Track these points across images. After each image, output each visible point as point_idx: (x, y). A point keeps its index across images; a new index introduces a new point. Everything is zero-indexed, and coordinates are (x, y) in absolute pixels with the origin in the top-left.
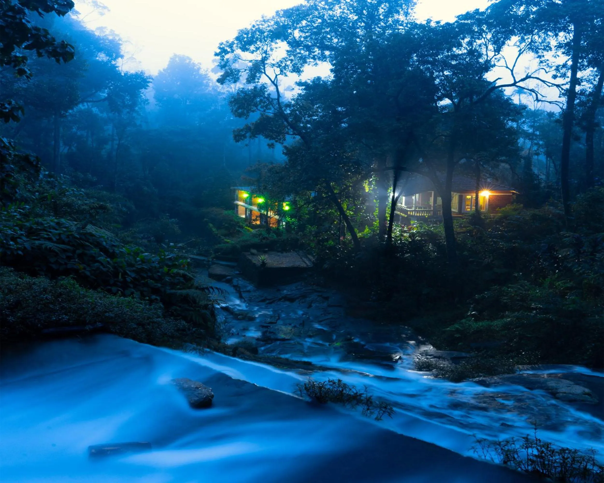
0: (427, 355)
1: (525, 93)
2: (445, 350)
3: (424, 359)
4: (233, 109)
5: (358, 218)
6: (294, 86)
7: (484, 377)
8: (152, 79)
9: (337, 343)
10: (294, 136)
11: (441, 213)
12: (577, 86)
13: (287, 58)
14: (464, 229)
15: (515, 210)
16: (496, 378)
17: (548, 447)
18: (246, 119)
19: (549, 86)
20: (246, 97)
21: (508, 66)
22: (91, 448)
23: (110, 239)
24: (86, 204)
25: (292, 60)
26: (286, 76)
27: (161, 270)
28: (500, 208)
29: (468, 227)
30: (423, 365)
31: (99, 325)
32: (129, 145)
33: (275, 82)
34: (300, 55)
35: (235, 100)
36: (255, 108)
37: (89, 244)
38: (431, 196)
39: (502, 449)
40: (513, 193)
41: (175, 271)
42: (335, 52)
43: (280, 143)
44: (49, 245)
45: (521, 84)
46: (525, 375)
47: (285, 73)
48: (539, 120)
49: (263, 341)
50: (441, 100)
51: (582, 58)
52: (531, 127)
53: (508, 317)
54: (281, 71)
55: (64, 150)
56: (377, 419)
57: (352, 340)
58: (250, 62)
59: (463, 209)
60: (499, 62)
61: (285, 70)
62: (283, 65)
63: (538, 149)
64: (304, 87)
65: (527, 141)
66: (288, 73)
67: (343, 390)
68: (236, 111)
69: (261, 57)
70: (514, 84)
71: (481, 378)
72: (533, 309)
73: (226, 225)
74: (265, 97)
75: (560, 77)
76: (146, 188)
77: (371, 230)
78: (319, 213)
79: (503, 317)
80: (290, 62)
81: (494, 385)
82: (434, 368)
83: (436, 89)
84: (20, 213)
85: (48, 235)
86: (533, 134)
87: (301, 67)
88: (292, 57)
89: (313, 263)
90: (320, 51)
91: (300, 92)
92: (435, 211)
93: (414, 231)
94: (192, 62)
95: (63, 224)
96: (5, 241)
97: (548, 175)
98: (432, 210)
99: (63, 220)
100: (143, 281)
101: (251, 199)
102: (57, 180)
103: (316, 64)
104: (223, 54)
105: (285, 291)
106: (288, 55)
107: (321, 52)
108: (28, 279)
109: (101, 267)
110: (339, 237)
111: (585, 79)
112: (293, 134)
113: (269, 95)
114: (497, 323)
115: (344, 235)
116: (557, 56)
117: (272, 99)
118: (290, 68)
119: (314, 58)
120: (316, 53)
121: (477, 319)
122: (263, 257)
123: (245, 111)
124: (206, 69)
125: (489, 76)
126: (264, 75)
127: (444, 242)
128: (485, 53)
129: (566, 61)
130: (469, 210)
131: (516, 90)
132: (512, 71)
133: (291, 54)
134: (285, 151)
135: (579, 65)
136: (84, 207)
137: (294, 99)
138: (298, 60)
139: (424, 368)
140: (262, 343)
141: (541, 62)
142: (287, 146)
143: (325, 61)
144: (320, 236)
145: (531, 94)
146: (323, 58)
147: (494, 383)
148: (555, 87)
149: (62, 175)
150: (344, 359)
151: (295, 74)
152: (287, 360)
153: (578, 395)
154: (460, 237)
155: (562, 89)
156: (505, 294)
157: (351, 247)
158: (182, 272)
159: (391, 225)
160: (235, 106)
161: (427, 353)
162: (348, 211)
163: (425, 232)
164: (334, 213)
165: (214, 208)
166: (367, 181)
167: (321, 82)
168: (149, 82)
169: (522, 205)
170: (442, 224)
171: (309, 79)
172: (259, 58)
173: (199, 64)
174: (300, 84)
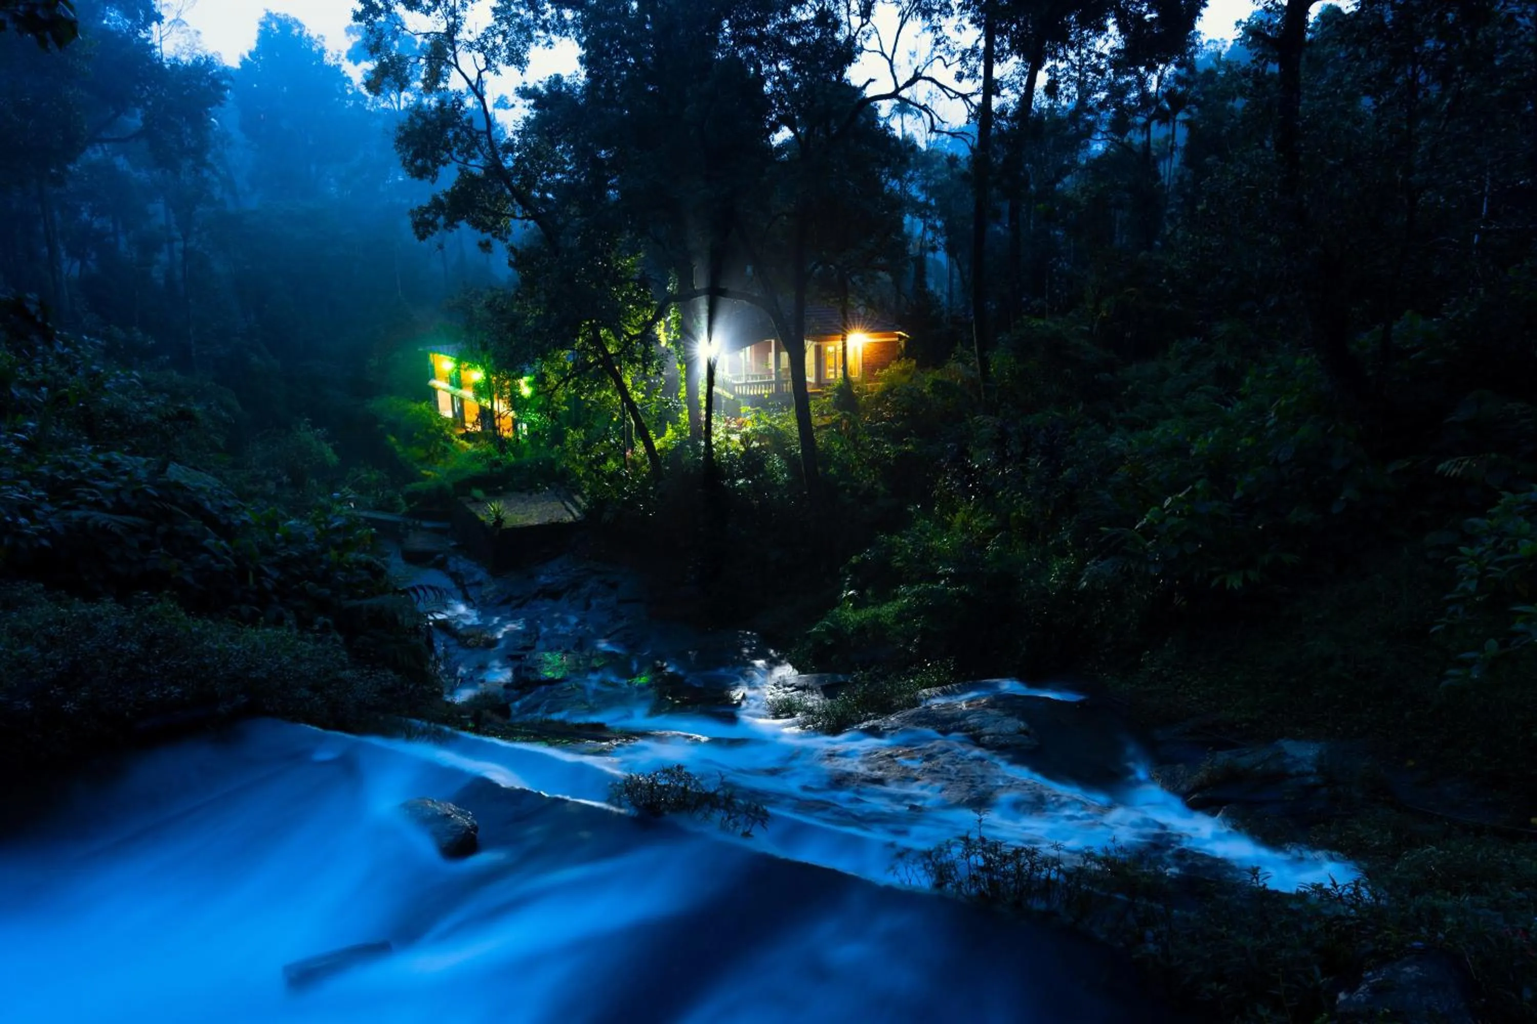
0: (784, 686)
1: (910, 112)
2: (812, 672)
3: (781, 695)
4: (405, 159)
5: (653, 409)
6: (513, 98)
7: (876, 718)
8: (232, 79)
9: (641, 676)
10: (526, 221)
11: (788, 387)
12: (994, 97)
13: (495, 27)
14: (827, 418)
15: (905, 372)
16: (893, 719)
17: (996, 850)
18: (433, 182)
19: (951, 98)
20: (428, 127)
21: (885, 52)
22: (287, 969)
23: (216, 492)
24: (151, 410)
25: (504, 33)
26: (498, 73)
27: (325, 557)
28: (881, 370)
29: (833, 414)
30: (780, 707)
31: (242, 699)
32: (207, 252)
33: (479, 90)
34: (518, 20)
35: (407, 134)
36: (447, 155)
37: (179, 510)
38: (770, 351)
39: (933, 864)
40: (901, 337)
41: (352, 556)
42: (582, 12)
43: (501, 238)
44: (100, 517)
45: (905, 93)
46: (934, 708)
47: (495, 66)
48: (936, 172)
49: (516, 689)
50: (777, 132)
51: (1002, 32)
52: (923, 188)
53: (904, 595)
54: (488, 61)
55: (71, 269)
56: (747, 835)
57: (664, 668)
58: (425, 37)
59: (822, 378)
60: (869, 41)
61: (494, 57)
62: (490, 45)
63: (934, 239)
64: (532, 101)
65: (917, 220)
66: (501, 67)
67: (686, 786)
68: (412, 162)
69: (445, 26)
70: (894, 95)
71: (871, 723)
72: (942, 576)
73: (420, 437)
74: (463, 128)
75: (968, 76)
76: (255, 359)
77: (676, 431)
78: (586, 400)
79: (895, 597)
80: (501, 36)
81: (890, 732)
82: (798, 710)
83: (765, 103)
84: (19, 442)
85: (92, 494)
86: (926, 205)
87: (524, 52)
88: (505, 27)
89: (584, 512)
90: (554, 11)
91: (527, 113)
92: (779, 383)
93: (748, 430)
94: (305, 35)
95: (119, 464)
96: (8, 519)
97: (950, 296)
98: (772, 382)
99: (116, 456)
100: (295, 587)
101: (458, 374)
102: (77, 351)
103: (550, 43)
104: (371, 16)
105: (542, 578)
106: (496, 20)
107: (558, 12)
108: (80, 608)
109: (212, 562)
110: (625, 451)
111: (1007, 82)
112: (522, 219)
113: (470, 121)
114: (888, 610)
115: (632, 446)
116: (962, 30)
117: (478, 132)
118: (504, 54)
119: (544, 27)
120: (547, 16)
121: (859, 603)
122: (494, 506)
123: (429, 163)
124: (335, 53)
125: (855, 74)
126: (454, 69)
127: (798, 449)
128: (844, 18)
129: (977, 41)
130: (832, 376)
131: (895, 105)
132: (891, 62)
133: (501, 18)
134: (513, 259)
135: (996, 48)
136: (147, 417)
137: (518, 131)
138: (516, 32)
139: (783, 712)
140: (514, 692)
141: (938, 42)
142: (514, 245)
143: (566, 35)
144: (591, 452)
145: (920, 115)
146: (561, 27)
147: (892, 729)
148: (960, 99)
149: (86, 338)
150: (656, 711)
151: (513, 69)
152: (562, 723)
153: (1010, 735)
154: (821, 437)
155: (972, 105)
156: (897, 550)
157: (644, 472)
158: (363, 557)
159: (709, 416)
160: (407, 150)
161: (784, 681)
162: (635, 393)
163: (765, 430)
164: (610, 398)
165: (392, 398)
166: (662, 322)
167: (564, 89)
168: (225, 88)
169: (914, 362)
170: (793, 410)
171: (540, 82)
172: (442, 28)
173: (320, 40)
174: (524, 93)
